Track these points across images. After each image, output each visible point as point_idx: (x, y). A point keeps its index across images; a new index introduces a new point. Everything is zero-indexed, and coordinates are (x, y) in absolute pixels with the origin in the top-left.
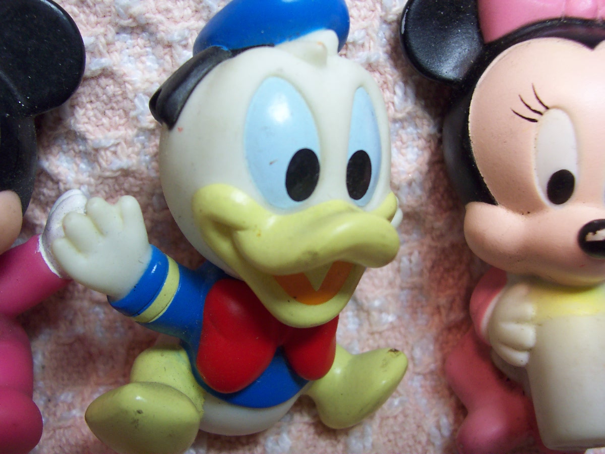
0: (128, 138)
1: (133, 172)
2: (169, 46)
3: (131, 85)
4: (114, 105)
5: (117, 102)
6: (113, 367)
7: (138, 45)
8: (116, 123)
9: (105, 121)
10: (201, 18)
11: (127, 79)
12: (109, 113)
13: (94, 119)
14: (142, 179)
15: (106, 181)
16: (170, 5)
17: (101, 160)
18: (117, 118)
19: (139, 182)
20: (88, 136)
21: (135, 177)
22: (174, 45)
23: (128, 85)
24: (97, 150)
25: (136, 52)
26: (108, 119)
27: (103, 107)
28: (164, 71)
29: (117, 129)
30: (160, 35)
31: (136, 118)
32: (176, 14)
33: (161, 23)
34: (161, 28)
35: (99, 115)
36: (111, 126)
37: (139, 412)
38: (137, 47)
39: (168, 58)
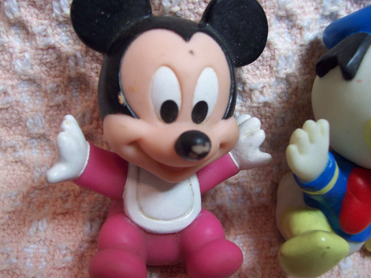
0: (271, 83)
1: (270, 104)
2: (301, 29)
3: (278, 51)
4: (265, 63)
5: (267, 61)
6: (242, 224)
7: (282, 27)
8: (264, 74)
9: (258, 72)
10: (318, 13)
11: (276, 47)
12: (260, 67)
13: (251, 71)
14: (273, 108)
15: (252, 109)
16: (303, 4)
17: (253, 96)
18: (265, 71)
19: (271, 110)
20: (247, 81)
21: (269, 107)
22: (304, 28)
23: (276, 51)
24: (251, 90)
25: (281, 31)
26: (259, 71)
27: (258, 64)
28: (295, 43)
29: (264, 77)
30: (298, 22)
31: (277, 72)
32: (307, 9)
33: (299, 14)
34: (299, 17)
35: (255, 69)
36: (261, 75)
37: (328, 248)
38: (282, 28)
39: (299, 36)
